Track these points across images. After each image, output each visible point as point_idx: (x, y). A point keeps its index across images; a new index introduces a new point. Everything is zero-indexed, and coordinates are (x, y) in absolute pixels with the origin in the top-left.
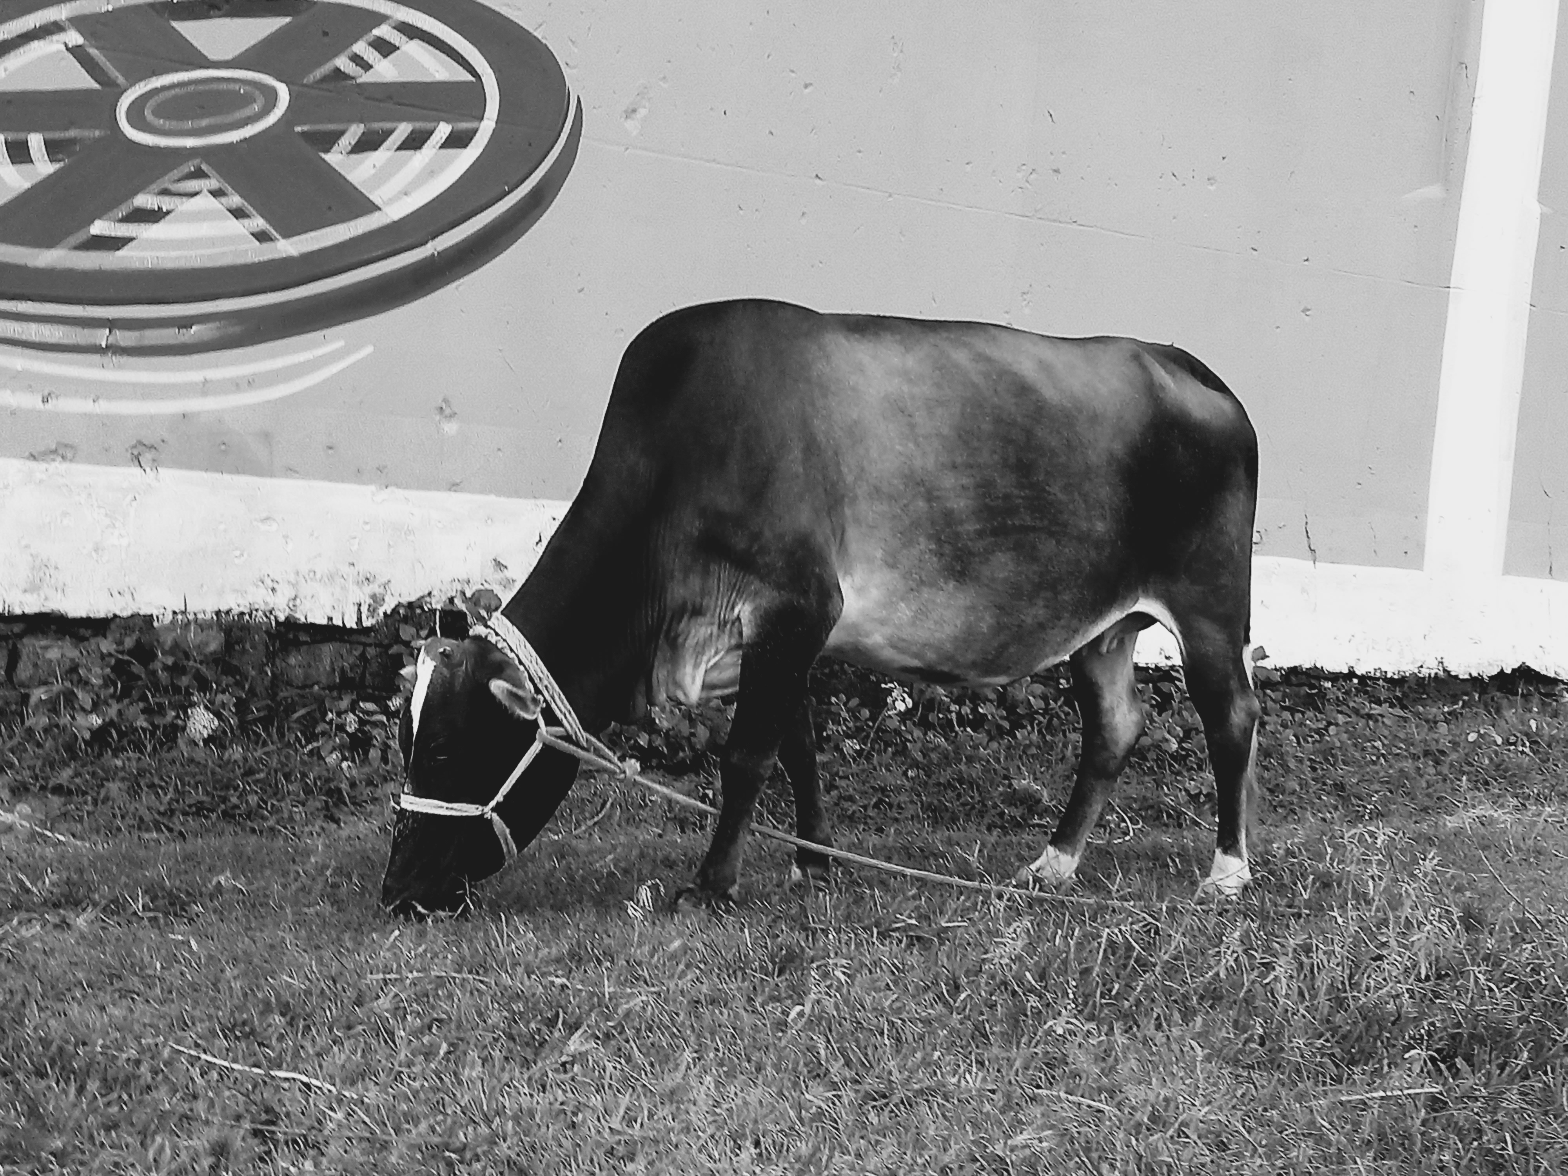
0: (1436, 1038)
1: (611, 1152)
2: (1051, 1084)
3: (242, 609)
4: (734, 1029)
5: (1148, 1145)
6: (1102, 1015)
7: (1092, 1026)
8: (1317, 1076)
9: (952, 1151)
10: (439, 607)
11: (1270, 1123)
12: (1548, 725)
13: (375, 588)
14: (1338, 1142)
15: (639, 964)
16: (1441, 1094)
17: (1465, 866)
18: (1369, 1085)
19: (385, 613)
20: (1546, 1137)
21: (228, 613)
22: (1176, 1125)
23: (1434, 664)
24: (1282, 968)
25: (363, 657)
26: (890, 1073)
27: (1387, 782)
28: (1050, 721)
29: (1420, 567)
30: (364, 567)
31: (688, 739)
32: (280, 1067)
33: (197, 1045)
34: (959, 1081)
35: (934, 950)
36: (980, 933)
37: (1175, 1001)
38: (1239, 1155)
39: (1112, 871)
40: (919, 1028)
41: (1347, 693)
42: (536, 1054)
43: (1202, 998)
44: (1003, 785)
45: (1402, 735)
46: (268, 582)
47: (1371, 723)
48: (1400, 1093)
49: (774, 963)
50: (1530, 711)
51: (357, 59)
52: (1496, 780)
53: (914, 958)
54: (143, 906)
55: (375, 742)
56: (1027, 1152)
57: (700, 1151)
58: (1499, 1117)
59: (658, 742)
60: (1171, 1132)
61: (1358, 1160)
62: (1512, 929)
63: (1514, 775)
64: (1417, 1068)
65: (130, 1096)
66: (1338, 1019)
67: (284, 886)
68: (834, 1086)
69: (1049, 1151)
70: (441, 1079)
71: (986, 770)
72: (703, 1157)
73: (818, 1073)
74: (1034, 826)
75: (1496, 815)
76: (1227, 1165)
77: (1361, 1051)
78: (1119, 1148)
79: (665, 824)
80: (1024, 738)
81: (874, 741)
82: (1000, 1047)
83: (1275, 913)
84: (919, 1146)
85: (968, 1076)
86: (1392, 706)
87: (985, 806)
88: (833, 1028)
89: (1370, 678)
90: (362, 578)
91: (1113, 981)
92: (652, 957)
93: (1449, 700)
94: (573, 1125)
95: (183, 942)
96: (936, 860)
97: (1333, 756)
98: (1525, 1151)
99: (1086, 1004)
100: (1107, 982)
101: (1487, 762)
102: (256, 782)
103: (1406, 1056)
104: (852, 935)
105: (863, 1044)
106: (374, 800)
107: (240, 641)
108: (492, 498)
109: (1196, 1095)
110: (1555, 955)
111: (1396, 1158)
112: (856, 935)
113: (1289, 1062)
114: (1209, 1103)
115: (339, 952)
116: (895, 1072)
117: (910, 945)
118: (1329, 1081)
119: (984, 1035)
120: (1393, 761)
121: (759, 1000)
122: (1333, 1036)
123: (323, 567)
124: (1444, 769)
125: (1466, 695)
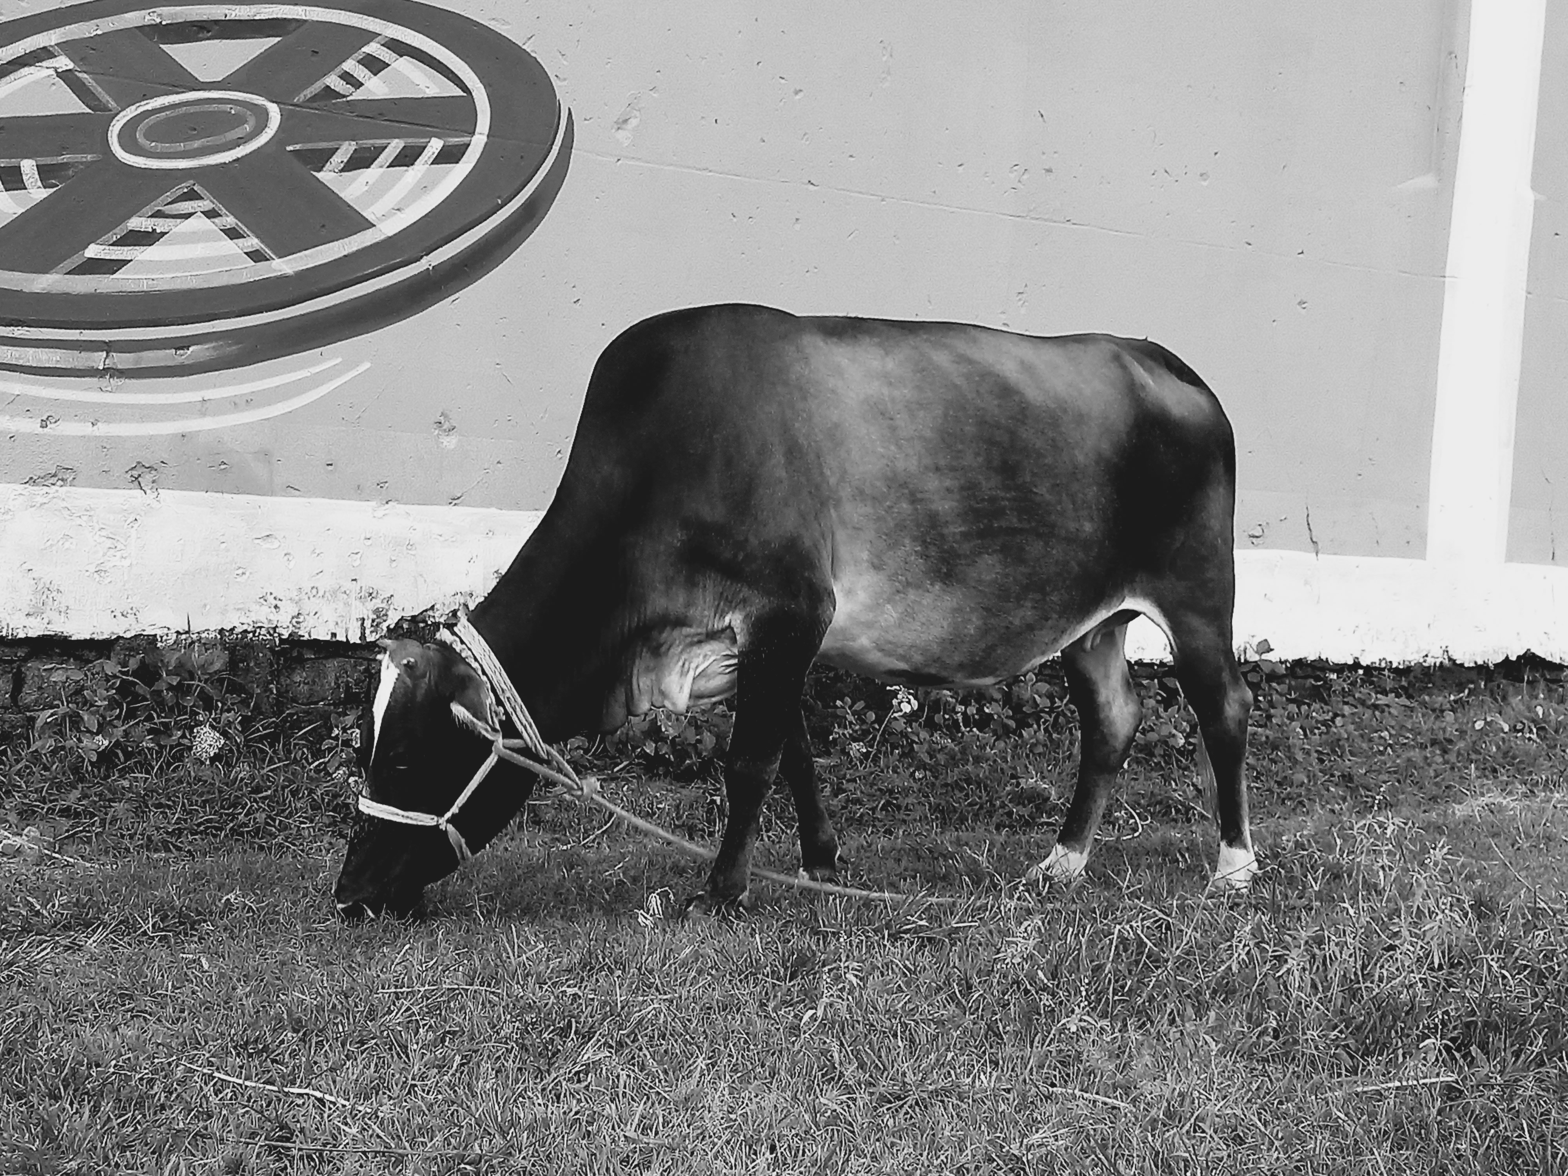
0: (1450, 1027)
1: (625, 1161)
2: (1066, 1081)
3: (245, 627)
4: (747, 1034)
5: (1164, 1141)
6: (1116, 1012)
7: (1105, 1022)
8: (1333, 1070)
9: (968, 1152)
10: (442, 620)
11: (1285, 1115)
12: (1555, 710)
13: (377, 603)
14: (1355, 1134)
15: (651, 972)
16: (1457, 1082)
17: (1475, 854)
18: (1384, 1075)
19: (388, 628)
21: (231, 631)
22: (1193, 1119)
23: (1439, 653)
24: (1295, 960)
25: (367, 671)
26: (904, 1074)
27: (1395, 772)
28: (1056, 719)
29: (1422, 557)
30: (366, 583)
31: (695, 746)
32: (293, 1083)
33: (210, 1064)
34: (974, 1082)
35: (946, 951)
36: (991, 932)
37: (1189, 996)
38: (1255, 1149)
39: (1122, 867)
40: (932, 1029)
41: (1353, 684)
42: (550, 1065)
43: (1215, 992)
44: (1012, 784)
45: (1409, 725)
46: (271, 599)
47: (1377, 713)
48: (1415, 1083)
49: (786, 968)
50: (1537, 697)
52: (1504, 767)
53: (925, 959)
54: (153, 925)
56: (1043, 1150)
57: (716, 1158)
58: (1516, 1104)
59: (664, 749)
60: (1186, 1128)
61: (1375, 1150)
62: (1524, 916)
63: (1522, 762)
64: (1432, 1058)
65: (144, 1116)
66: (1352, 1010)
67: (294, 903)
68: (849, 1090)
69: (1066, 1149)
70: (455, 1091)
71: (993, 770)
72: (720, 1163)
73: (833, 1077)
74: (1043, 824)
75: (1505, 802)
76: (1245, 1159)
77: (1376, 1042)
78: (1135, 1145)
80: (1031, 737)
81: (880, 744)
82: (1014, 1046)
83: (1286, 906)
84: (935, 1148)
85: (982, 1076)
86: (1398, 695)
87: (994, 806)
88: (846, 1030)
89: (1376, 669)
90: (364, 594)
91: (1125, 978)
92: (664, 965)
93: (1456, 688)
94: (589, 1135)
95: (194, 961)
96: (945, 861)
97: (1340, 747)
98: (1542, 1138)
99: (1098, 1001)
100: (1119, 979)
101: (1494, 749)
102: (263, 799)
103: (1421, 1045)
104: (863, 938)
105: (876, 1047)
107: (246, 659)
108: (493, 511)
109: (1211, 1089)
111: (1413, 1148)
112: (867, 937)
113: (1304, 1054)
114: (1225, 1097)
115: (350, 966)
116: (909, 1074)
117: (921, 947)
118: (1344, 1072)
119: (998, 1035)
120: (1400, 751)
121: (771, 1005)
122: (1347, 1027)
123: (325, 583)
124: (1452, 757)
125: (1472, 683)
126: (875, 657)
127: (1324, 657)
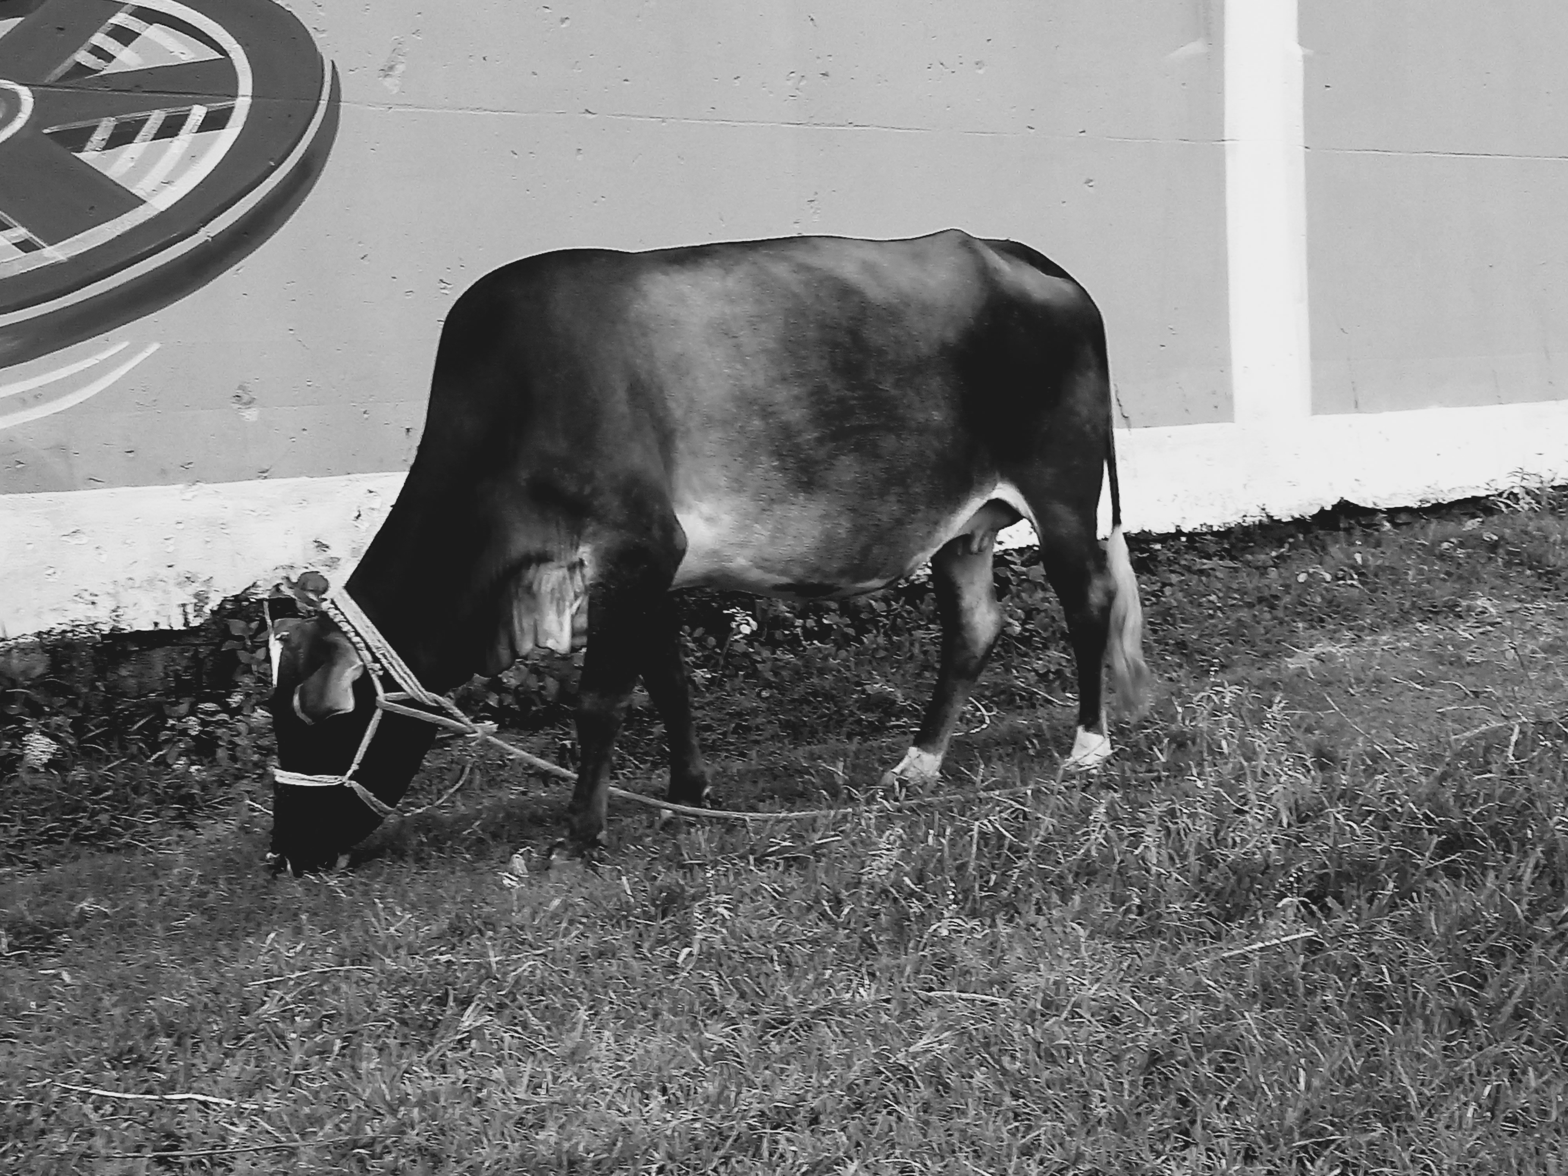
0: (1305, 881)
1: (520, 1122)
2: (943, 984)
3: (63, 627)
4: (625, 979)
5: (1044, 1031)
6: (984, 909)
7: (975, 923)
8: (1197, 937)
9: (856, 1068)
10: (266, 596)
11: (1158, 990)
12: (1373, 555)
13: (197, 587)
14: (1225, 999)
15: (522, 928)
16: (1317, 936)
17: (1311, 705)
18: (1247, 937)
19: (212, 611)
20: (1420, 964)
21: (49, 633)
22: (1069, 1007)
23: (1256, 512)
24: (1151, 835)
25: (195, 658)
26: (785, 998)
27: (1227, 634)
28: (894, 621)
29: (1231, 419)
30: (182, 568)
31: (538, 693)
32: (173, 1089)
33: (86, 1081)
34: (853, 996)
35: (811, 867)
36: (854, 845)
37: (1052, 883)
38: (1133, 1028)
39: (973, 762)
40: (807, 950)
41: (1177, 552)
42: (433, 1035)
43: (1077, 875)
44: (857, 692)
45: (1235, 586)
46: (86, 595)
47: (1203, 578)
48: (1277, 941)
49: (656, 906)
50: (1353, 544)
52: (1330, 616)
53: (792, 880)
54: (7, 944)
55: (220, 742)
56: (929, 1056)
57: (609, 1107)
58: (1375, 949)
59: (508, 699)
60: (1065, 1015)
61: (1246, 1014)
62: (1364, 762)
63: (1347, 609)
64: (1290, 913)
65: (25, 1143)
66: (1209, 878)
67: (150, 902)
68: (732, 1021)
69: (950, 1052)
70: (339, 1076)
71: (838, 680)
72: (613, 1113)
73: (716, 1011)
74: (892, 727)
75: (1334, 650)
76: (1123, 1039)
77: (1236, 905)
78: (1017, 1040)
79: (527, 780)
80: (872, 643)
81: (724, 668)
82: (889, 955)
83: (1135, 780)
84: (823, 1067)
85: (861, 990)
86: (1222, 558)
87: (843, 715)
88: (723, 962)
89: (1198, 534)
90: (182, 579)
91: (988, 874)
92: (534, 919)
93: (1275, 544)
94: (479, 1102)
95: (55, 976)
96: (801, 777)
97: (1172, 616)
98: (1402, 979)
99: (966, 899)
100: (983, 874)
101: (1319, 600)
102: (105, 799)
103: (1280, 905)
104: (729, 866)
105: (755, 973)
106: (228, 801)
107: (69, 660)
108: (304, 479)
109: (1084, 973)
110: (1407, 781)
111: (1282, 1006)
112: (733, 865)
113: (1168, 927)
114: (1098, 980)
115: (216, 961)
116: (790, 998)
117: (788, 867)
118: (1208, 940)
119: (872, 946)
120: (1229, 613)
121: (646, 945)
122: (1207, 895)
123: (140, 573)
124: (1280, 613)
125: (1292, 536)
126: (756, 575)
127: (1147, 530)
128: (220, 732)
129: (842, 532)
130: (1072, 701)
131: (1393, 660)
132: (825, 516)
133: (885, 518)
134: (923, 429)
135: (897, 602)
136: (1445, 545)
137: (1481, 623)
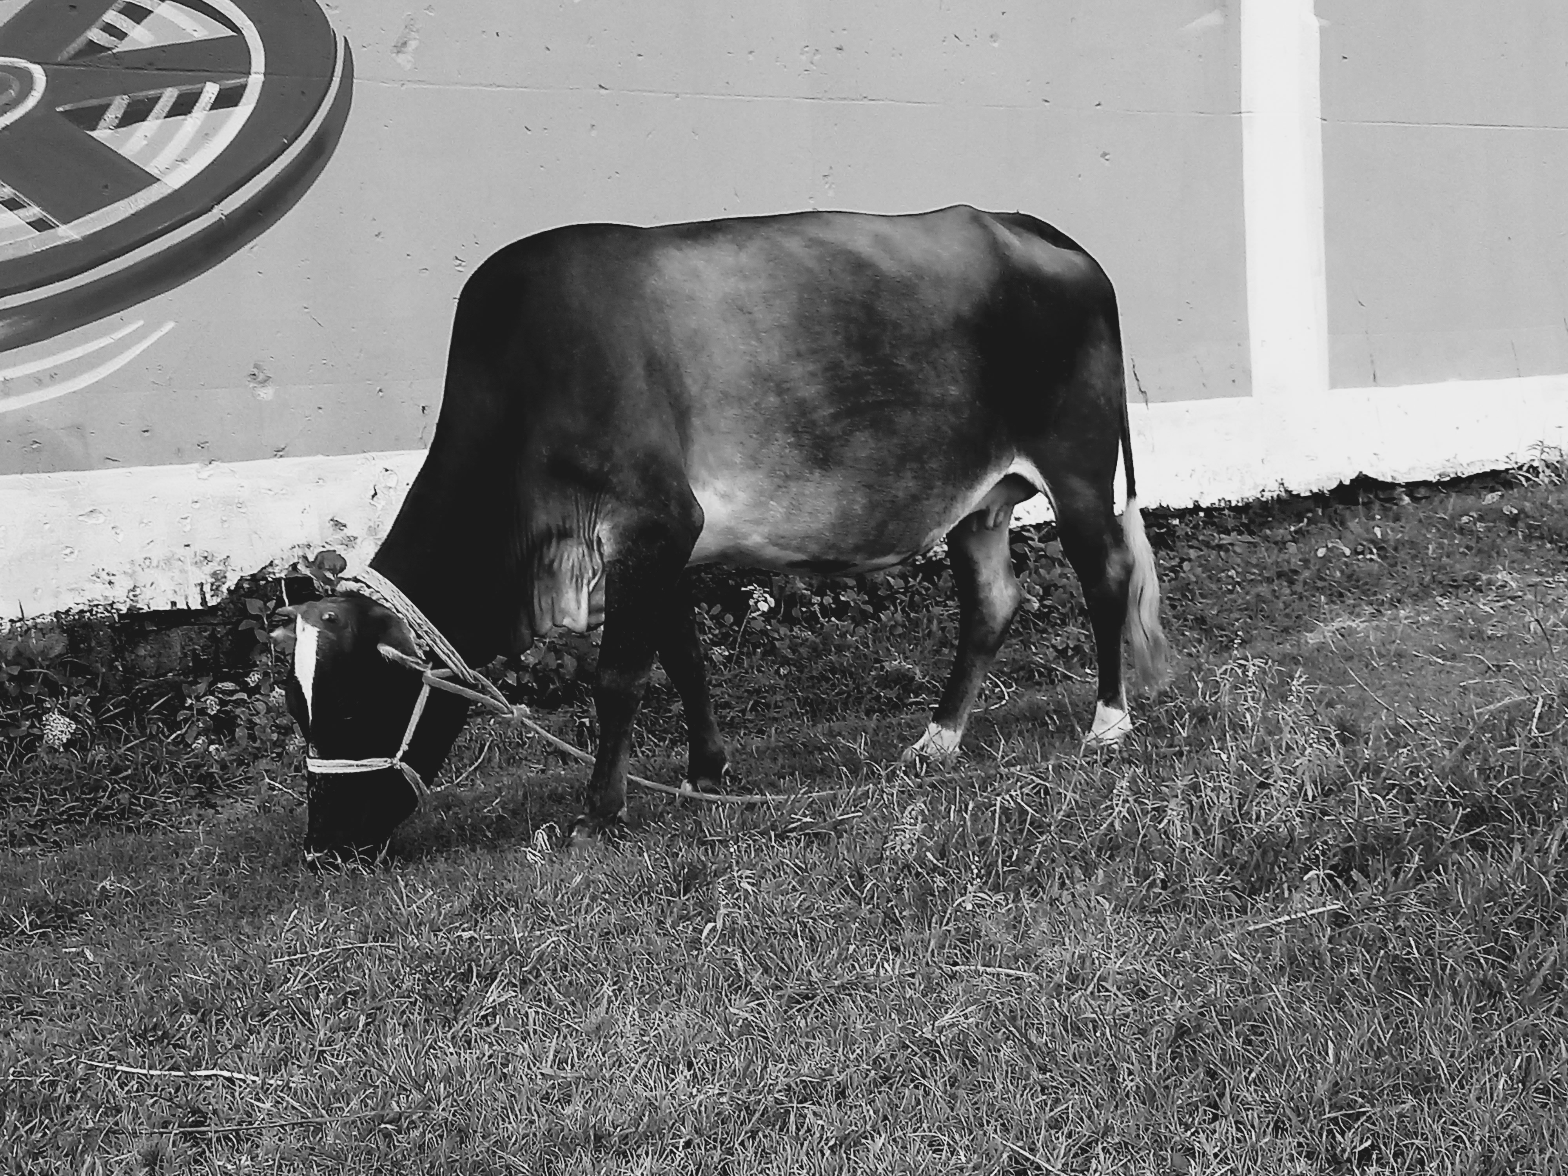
0: (1330, 855)
1: (546, 1097)
2: (967, 958)
3: (81, 607)
4: (649, 954)
5: (1071, 1005)
6: (1007, 883)
7: (999, 897)
8: (1223, 910)
9: (882, 1042)
10: (283, 575)
11: (1183, 963)
12: (1393, 530)
13: (214, 566)
14: (1252, 972)
15: (544, 905)
16: (1343, 909)
17: (1331, 680)
18: (1272, 911)
19: (228, 590)
20: (1448, 936)
21: (67, 612)
22: (1095, 980)
23: (1275, 486)
24: (1174, 810)
25: (213, 637)
26: (809, 974)
27: (1246, 609)
28: (912, 599)
29: (1249, 393)
30: (199, 547)
31: (556, 671)
32: (199, 1066)
33: (111, 1058)
34: (878, 970)
35: (832, 843)
36: (875, 820)
37: (1074, 857)
38: (1159, 1001)
39: (994, 737)
40: (830, 925)
41: (1196, 527)
42: (456, 1012)
43: (1100, 850)
44: (876, 669)
45: (1254, 561)
46: (103, 575)
47: (1222, 553)
48: (1304, 915)
49: (678, 883)
50: (1374, 519)
51: (110, 29)
52: (1349, 591)
53: (814, 856)
54: (30, 923)
55: (239, 721)
56: (955, 1030)
57: (635, 1082)
58: (1401, 922)
59: (526, 678)
60: (1090, 989)
61: (1273, 987)
62: (1386, 736)
63: (1366, 583)
64: (1316, 888)
65: (52, 1120)
66: (1234, 851)
67: (172, 881)
68: (757, 996)
69: (977, 1026)
70: (364, 1052)
71: (856, 657)
72: (639, 1087)
73: (739, 986)
74: (911, 704)
75: (1354, 625)
76: (1150, 1012)
77: (1260, 879)
78: (1043, 1012)
79: (546, 758)
80: (889, 620)
81: (742, 645)
82: (912, 930)
83: (1157, 755)
84: (849, 1042)
85: (886, 965)
86: (1240, 533)
87: (861, 692)
88: (746, 937)
89: (1216, 509)
90: (199, 558)
91: (1011, 848)
92: (556, 896)
93: (1293, 519)
94: (505, 1077)
95: (78, 954)
96: (821, 753)
97: (1190, 591)
98: (1429, 952)
99: (989, 873)
100: (1006, 848)
101: (1338, 574)
102: (125, 779)
103: (1305, 878)
104: (751, 842)
105: (778, 950)
106: (247, 780)
107: (87, 640)
108: (320, 458)
109: (1109, 947)
110: (1430, 754)
111: (1309, 979)
112: (754, 841)
113: (1193, 901)
114: (1123, 954)
115: (239, 939)
116: (814, 972)
117: (809, 844)
118: (1234, 913)
119: (896, 922)
120: (1248, 587)
121: (669, 922)
122: (1231, 869)
123: (157, 553)
124: (1299, 587)
125: (1311, 511)
126: (771, 552)
127: (1165, 505)
128: (238, 711)
129: (858, 508)
130: (1091, 677)
131: (1413, 634)
132: (842, 493)
133: (901, 494)
134: (939, 405)
135: (915, 579)
136: (1465, 519)
137: (1501, 597)
